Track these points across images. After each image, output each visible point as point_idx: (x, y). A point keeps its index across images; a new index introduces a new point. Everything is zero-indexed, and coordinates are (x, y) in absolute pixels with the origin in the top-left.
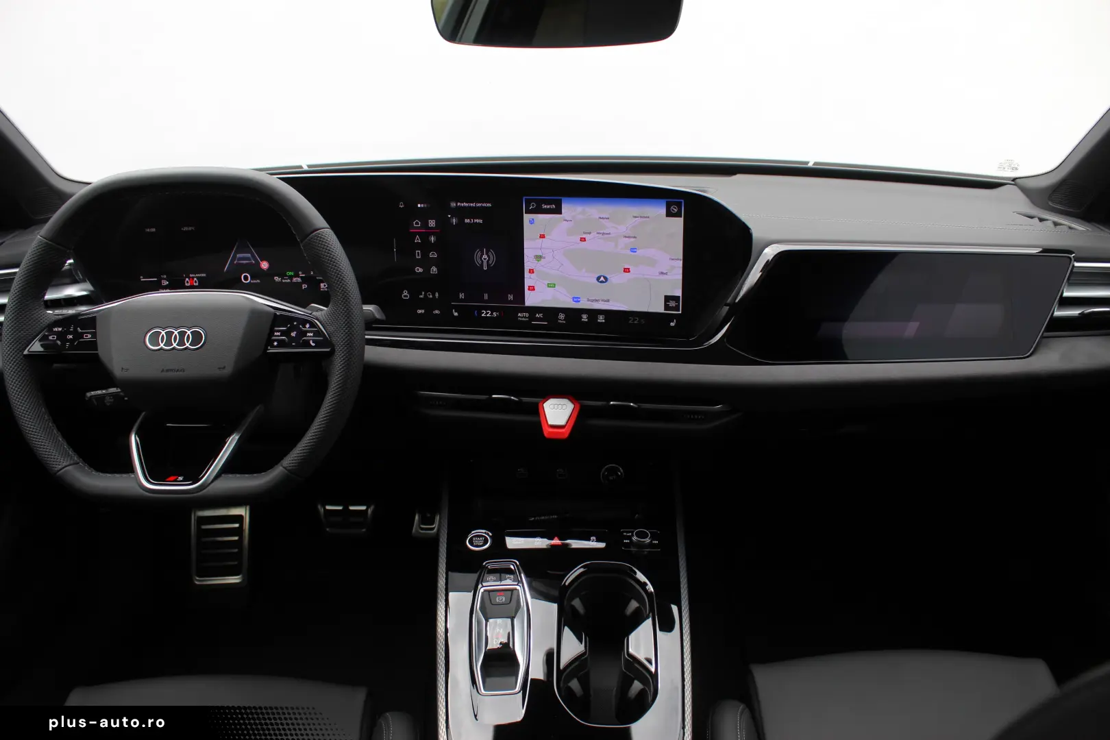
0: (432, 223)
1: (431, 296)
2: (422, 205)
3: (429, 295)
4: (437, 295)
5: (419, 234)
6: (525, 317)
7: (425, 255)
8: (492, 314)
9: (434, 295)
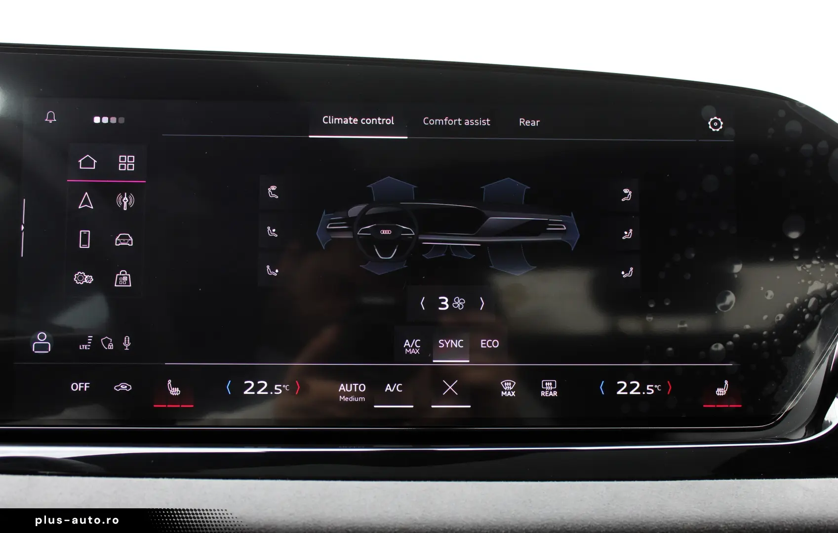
0: (127, 163)
1: (111, 346)
2: (105, 120)
3: (107, 342)
4: (127, 343)
5: (90, 188)
6: (358, 394)
7: (102, 241)
8: (270, 388)
9: (118, 343)
